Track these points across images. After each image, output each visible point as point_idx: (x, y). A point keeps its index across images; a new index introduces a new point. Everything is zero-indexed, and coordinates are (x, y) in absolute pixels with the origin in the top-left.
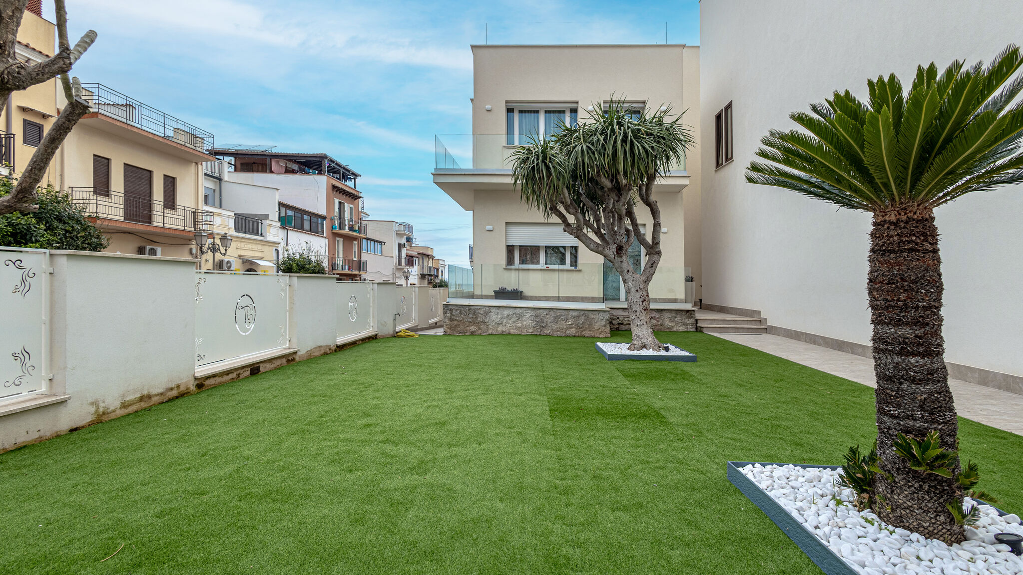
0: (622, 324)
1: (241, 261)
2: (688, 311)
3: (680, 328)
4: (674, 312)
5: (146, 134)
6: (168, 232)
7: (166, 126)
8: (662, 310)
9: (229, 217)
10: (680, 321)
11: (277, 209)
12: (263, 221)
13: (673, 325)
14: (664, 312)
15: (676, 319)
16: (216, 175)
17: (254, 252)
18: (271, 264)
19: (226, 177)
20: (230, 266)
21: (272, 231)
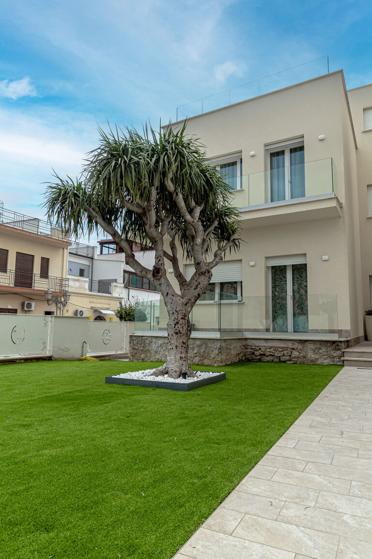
0: (264, 355)
1: (93, 310)
2: (334, 342)
3: (326, 361)
4: (318, 343)
5: (25, 233)
6: (36, 292)
7: (39, 227)
8: (306, 341)
9: (85, 281)
10: (325, 353)
11: (122, 275)
12: (112, 284)
13: (317, 357)
14: (307, 344)
15: (320, 351)
16: (89, 256)
17: (103, 305)
18: (113, 313)
19: (96, 257)
20: (82, 314)
21: (118, 290)
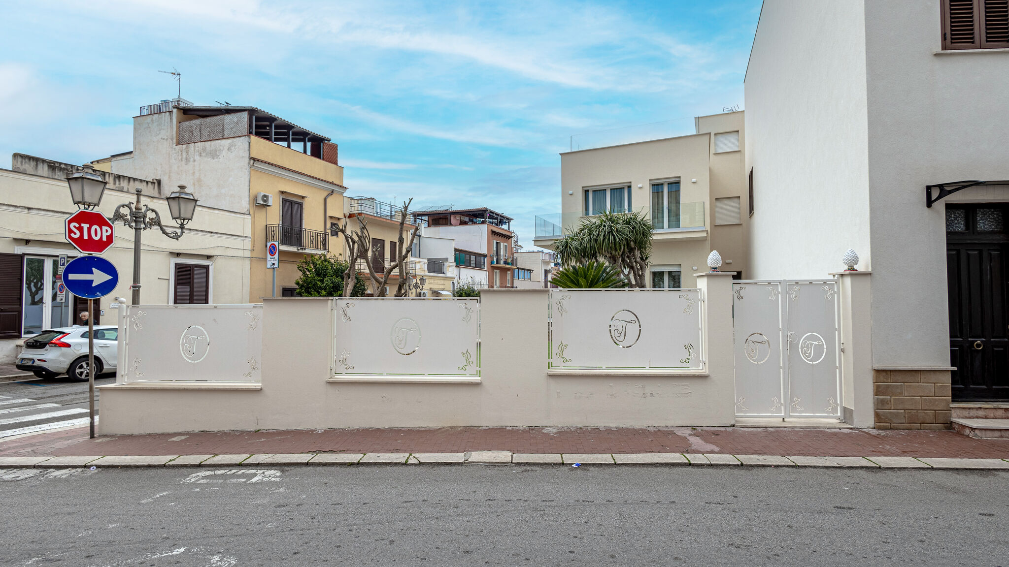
1: (431, 292)
9: (424, 263)
11: (453, 254)
12: (445, 263)
17: (439, 285)
18: (449, 293)
19: (423, 232)
20: (425, 295)
21: (451, 269)
